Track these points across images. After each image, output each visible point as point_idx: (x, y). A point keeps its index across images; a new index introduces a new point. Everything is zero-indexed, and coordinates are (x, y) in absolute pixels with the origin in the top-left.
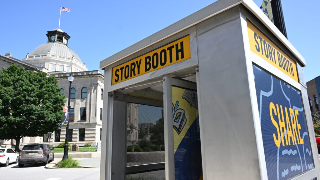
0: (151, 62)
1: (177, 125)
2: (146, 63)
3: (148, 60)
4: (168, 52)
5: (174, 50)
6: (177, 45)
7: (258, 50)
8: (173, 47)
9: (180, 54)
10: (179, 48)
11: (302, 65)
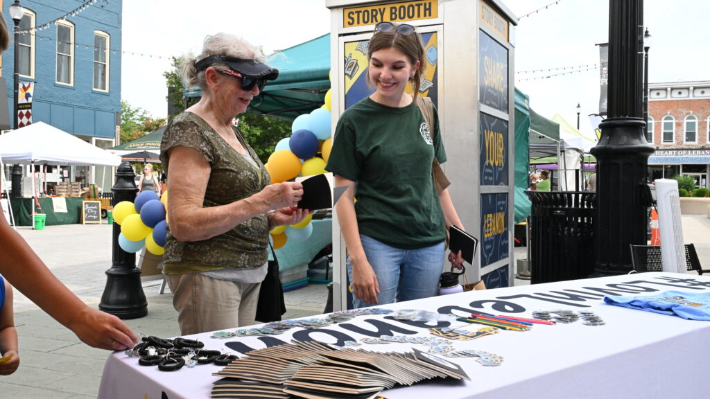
0: (397, 13)
1: (350, 73)
2: (391, 13)
3: (394, 10)
4: (416, 8)
5: (422, 8)
6: (425, 4)
7: (483, 18)
8: (421, 4)
9: (427, 12)
10: (427, 7)
11: (514, 24)
